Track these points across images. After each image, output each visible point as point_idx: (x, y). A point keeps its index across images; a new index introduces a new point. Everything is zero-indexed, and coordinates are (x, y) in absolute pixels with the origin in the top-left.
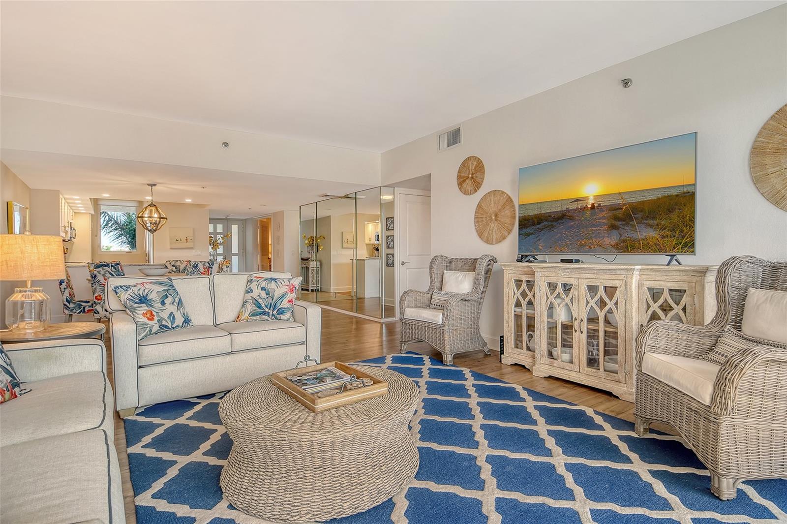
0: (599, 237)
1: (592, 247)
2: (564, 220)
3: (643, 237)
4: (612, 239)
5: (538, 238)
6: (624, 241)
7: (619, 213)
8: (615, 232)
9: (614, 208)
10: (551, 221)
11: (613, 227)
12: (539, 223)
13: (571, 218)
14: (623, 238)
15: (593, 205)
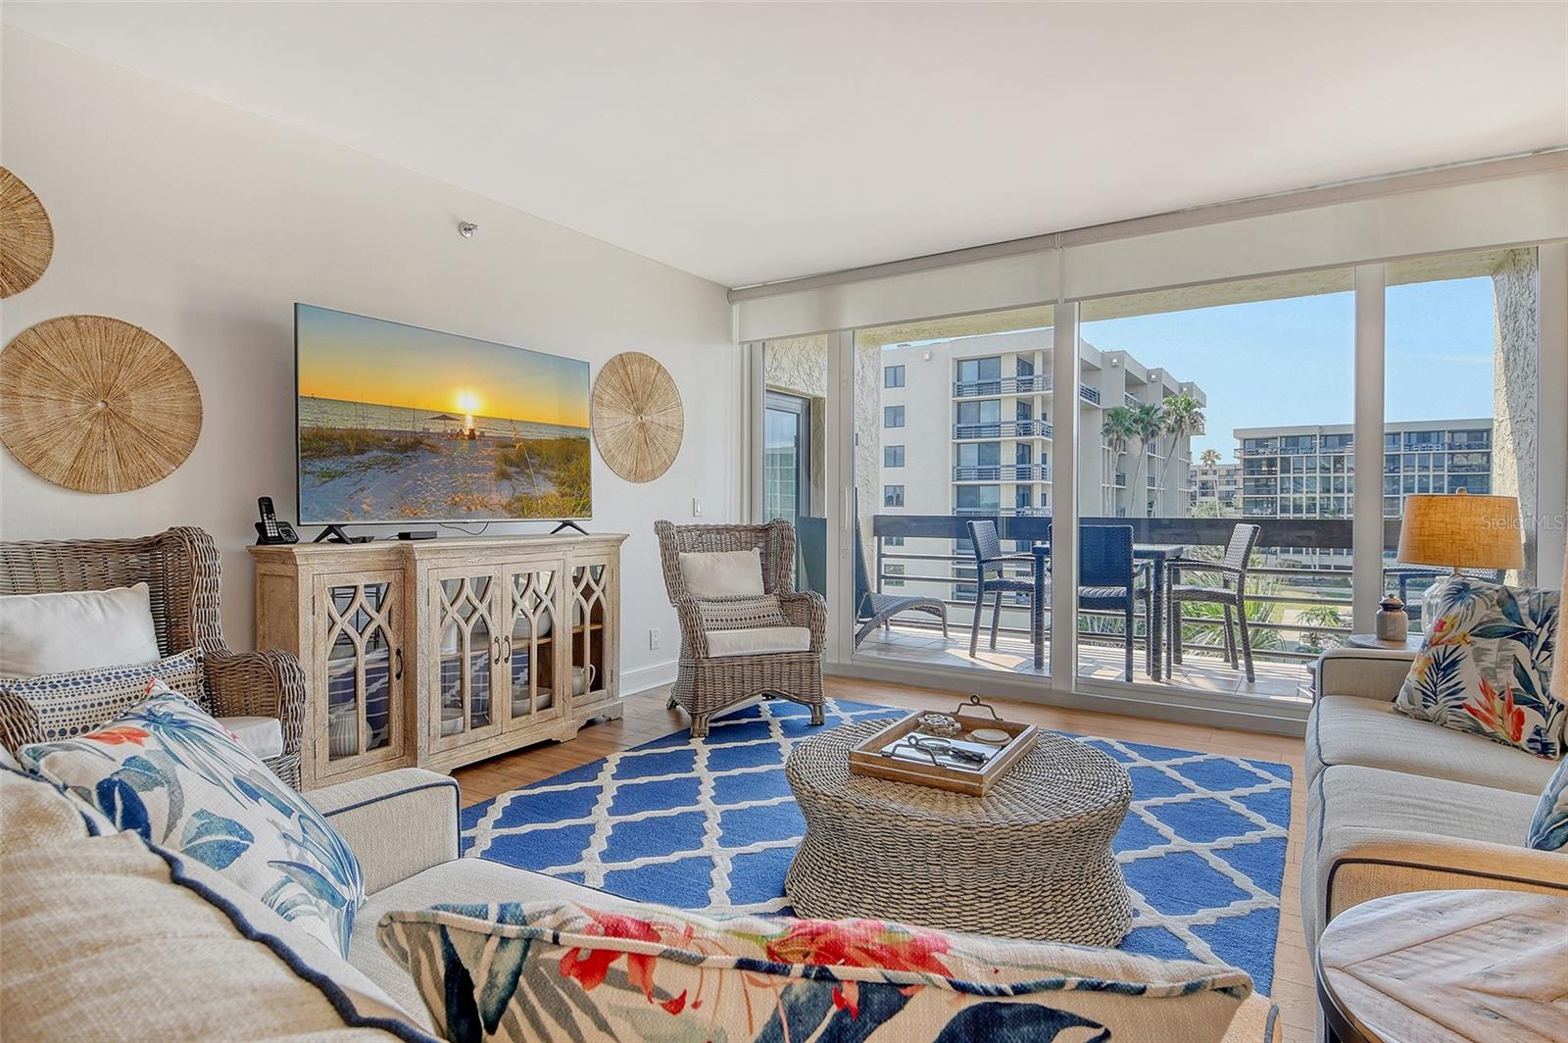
0: (484, 491)
1: (473, 508)
2: (419, 452)
3: (541, 494)
4: (501, 495)
5: (359, 486)
6: (519, 500)
7: (512, 453)
8: (506, 483)
9: (504, 444)
10: (390, 451)
11: (503, 475)
12: (360, 451)
13: (434, 450)
14: (517, 494)
15: (472, 431)
